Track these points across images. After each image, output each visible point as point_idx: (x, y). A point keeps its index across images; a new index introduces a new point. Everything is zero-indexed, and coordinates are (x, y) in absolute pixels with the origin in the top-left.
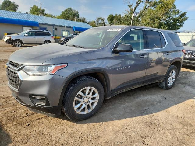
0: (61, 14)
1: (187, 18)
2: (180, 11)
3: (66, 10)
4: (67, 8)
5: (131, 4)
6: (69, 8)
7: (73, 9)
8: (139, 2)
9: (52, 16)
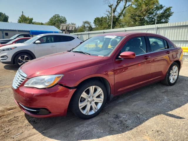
0: (49, 21)
1: (172, 13)
2: (163, 6)
3: (54, 16)
4: (54, 15)
5: (112, 4)
6: (56, 15)
7: (60, 16)
8: (119, 1)
9: (42, 24)
